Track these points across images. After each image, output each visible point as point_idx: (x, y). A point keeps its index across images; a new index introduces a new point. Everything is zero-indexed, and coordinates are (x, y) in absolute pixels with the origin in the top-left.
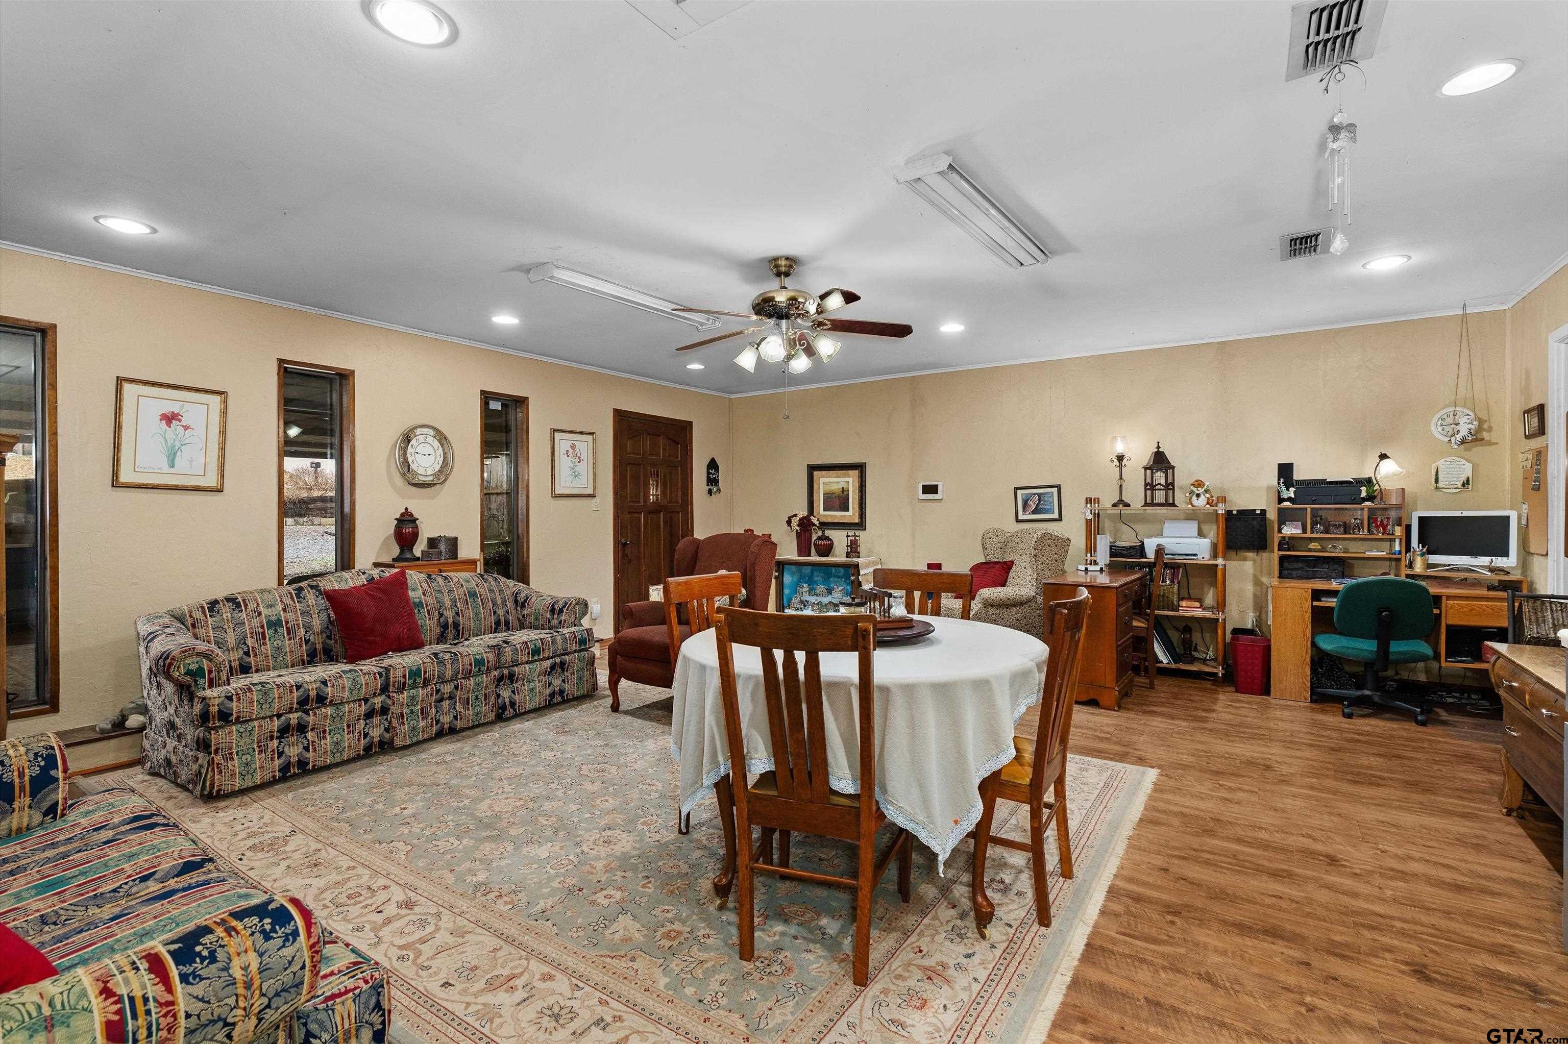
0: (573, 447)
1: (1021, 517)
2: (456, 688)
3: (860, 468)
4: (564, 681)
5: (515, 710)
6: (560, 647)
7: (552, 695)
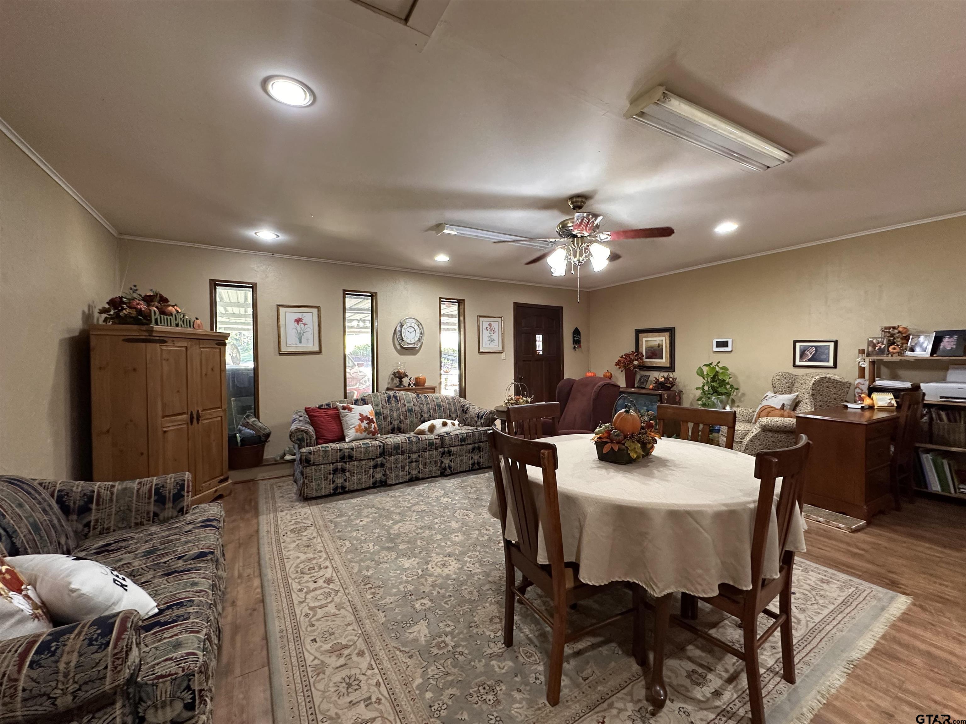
0: (490, 325)
1: (798, 363)
2: (419, 456)
3: (671, 331)
4: (480, 457)
5: (451, 471)
6: (477, 438)
7: (473, 464)
